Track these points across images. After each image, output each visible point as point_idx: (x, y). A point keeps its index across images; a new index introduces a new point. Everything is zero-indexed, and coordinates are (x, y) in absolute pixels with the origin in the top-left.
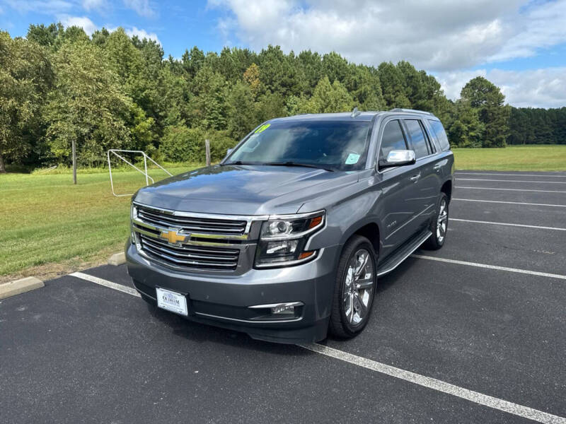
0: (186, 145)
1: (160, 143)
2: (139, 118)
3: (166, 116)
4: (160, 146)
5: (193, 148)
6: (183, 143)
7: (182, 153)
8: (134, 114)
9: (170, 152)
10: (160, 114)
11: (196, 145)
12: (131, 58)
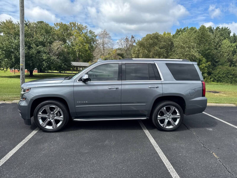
0: (225, 75)
1: (212, 73)
2: (203, 62)
3: (219, 61)
4: (212, 74)
5: (228, 76)
6: (223, 74)
7: (222, 78)
8: (201, 61)
9: (216, 78)
10: (216, 60)
11: (231, 75)
12: (204, 37)
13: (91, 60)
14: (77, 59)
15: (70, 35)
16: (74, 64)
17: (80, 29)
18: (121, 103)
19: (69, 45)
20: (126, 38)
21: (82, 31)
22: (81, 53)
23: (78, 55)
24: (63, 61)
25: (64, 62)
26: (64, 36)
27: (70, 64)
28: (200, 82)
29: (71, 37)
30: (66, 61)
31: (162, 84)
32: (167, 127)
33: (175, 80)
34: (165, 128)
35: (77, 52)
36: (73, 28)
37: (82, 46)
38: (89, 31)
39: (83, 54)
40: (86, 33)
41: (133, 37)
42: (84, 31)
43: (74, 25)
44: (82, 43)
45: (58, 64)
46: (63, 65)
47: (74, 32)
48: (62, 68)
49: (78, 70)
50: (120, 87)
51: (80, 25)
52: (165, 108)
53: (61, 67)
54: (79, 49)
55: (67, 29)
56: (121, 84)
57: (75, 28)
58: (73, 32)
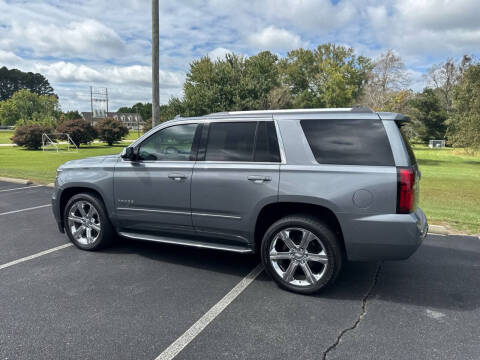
15: (317, 70)
17: (339, 55)
18: (192, 210)
19: (312, 91)
20: (448, 64)
21: (341, 60)
26: (303, 74)
28: (393, 171)
29: (318, 76)
31: (280, 171)
32: (296, 282)
33: (316, 163)
34: (288, 283)
36: (324, 57)
37: (338, 91)
38: (357, 57)
40: (350, 64)
41: (467, 59)
42: (346, 61)
43: (327, 48)
44: (339, 85)
47: (326, 64)
50: (188, 175)
51: (338, 48)
52: (288, 233)
54: (332, 98)
55: (311, 60)
56: (193, 170)
57: (328, 55)
58: (322, 65)
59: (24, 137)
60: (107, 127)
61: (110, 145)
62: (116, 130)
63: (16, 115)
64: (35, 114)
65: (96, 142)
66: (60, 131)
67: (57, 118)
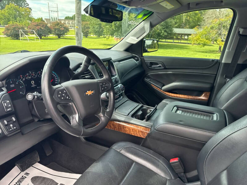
13: (199, 25)
14: (183, 25)
16: (177, 31)
22: (188, 18)
23: (185, 20)
24: (163, 27)
25: (164, 29)
27: (171, 31)
30: (167, 28)
35: (184, 17)
39: (192, 18)
45: (157, 31)
46: (163, 31)
48: (161, 36)
49: (182, 39)
53: (160, 34)
59: (10, 31)
60: (57, 27)
61: (59, 37)
62: (62, 29)
63: (8, 19)
64: (18, 18)
65: (51, 36)
66: (30, 29)
67: (31, 21)
